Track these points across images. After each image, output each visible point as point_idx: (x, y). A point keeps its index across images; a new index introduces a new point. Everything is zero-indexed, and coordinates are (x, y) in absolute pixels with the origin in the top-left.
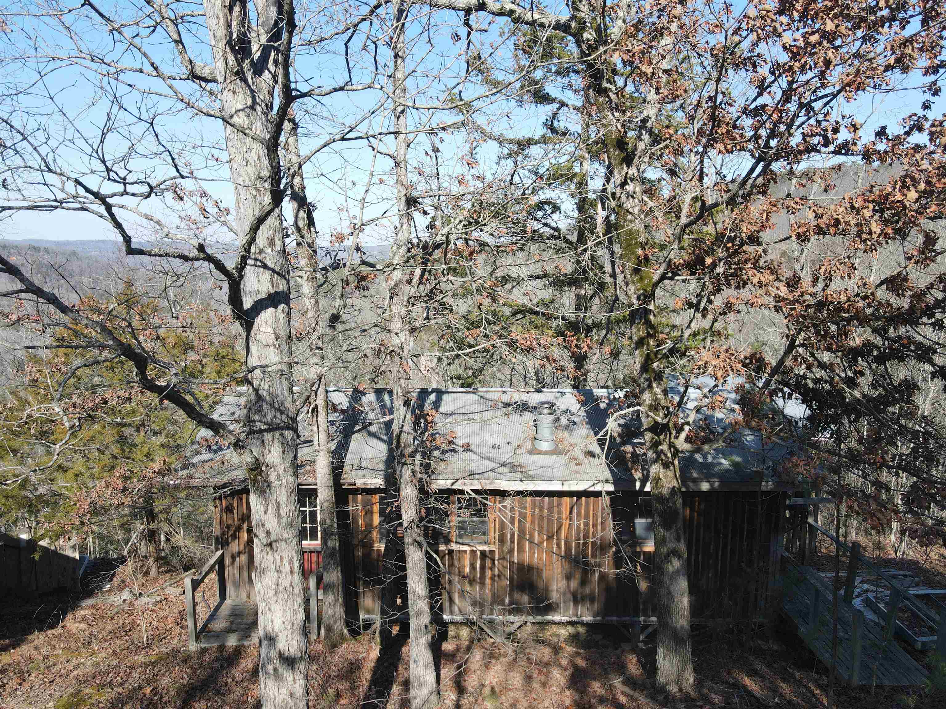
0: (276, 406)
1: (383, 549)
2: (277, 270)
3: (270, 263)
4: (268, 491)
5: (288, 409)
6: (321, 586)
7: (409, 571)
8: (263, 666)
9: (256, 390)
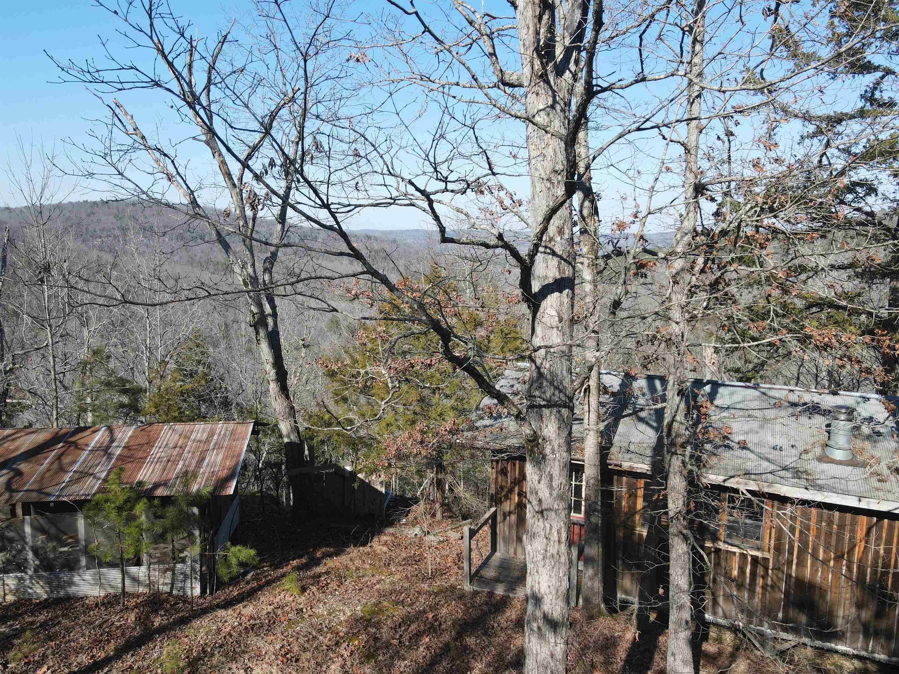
0: (555, 384)
1: (645, 534)
2: (565, 257)
3: (558, 250)
4: (542, 462)
5: (565, 388)
6: (582, 558)
7: (672, 563)
8: (529, 622)
9: (538, 368)
